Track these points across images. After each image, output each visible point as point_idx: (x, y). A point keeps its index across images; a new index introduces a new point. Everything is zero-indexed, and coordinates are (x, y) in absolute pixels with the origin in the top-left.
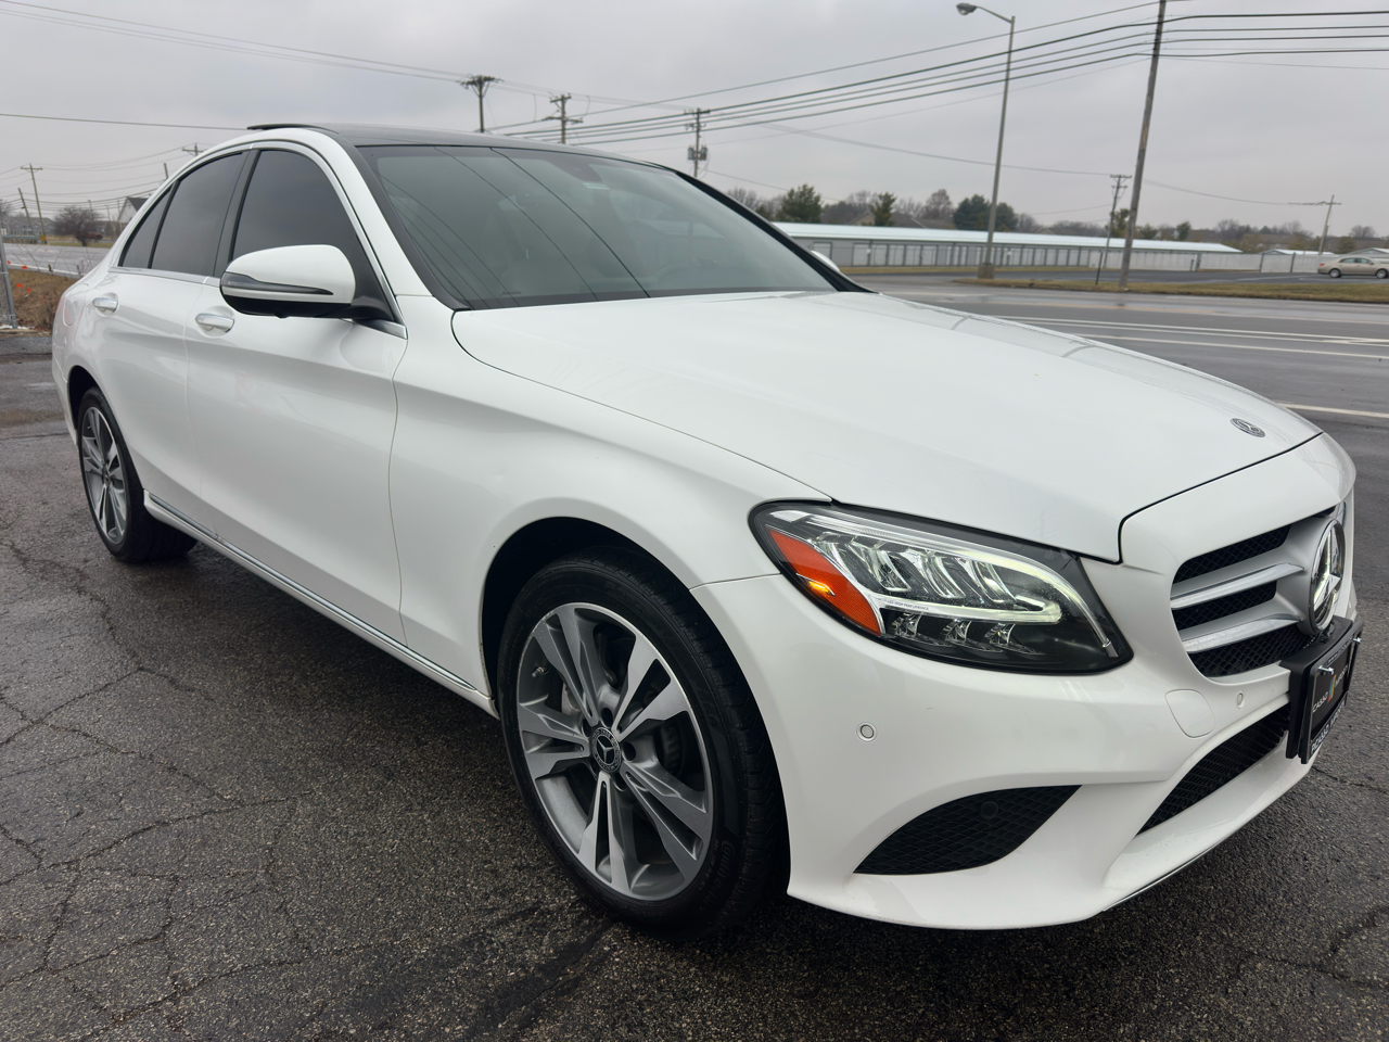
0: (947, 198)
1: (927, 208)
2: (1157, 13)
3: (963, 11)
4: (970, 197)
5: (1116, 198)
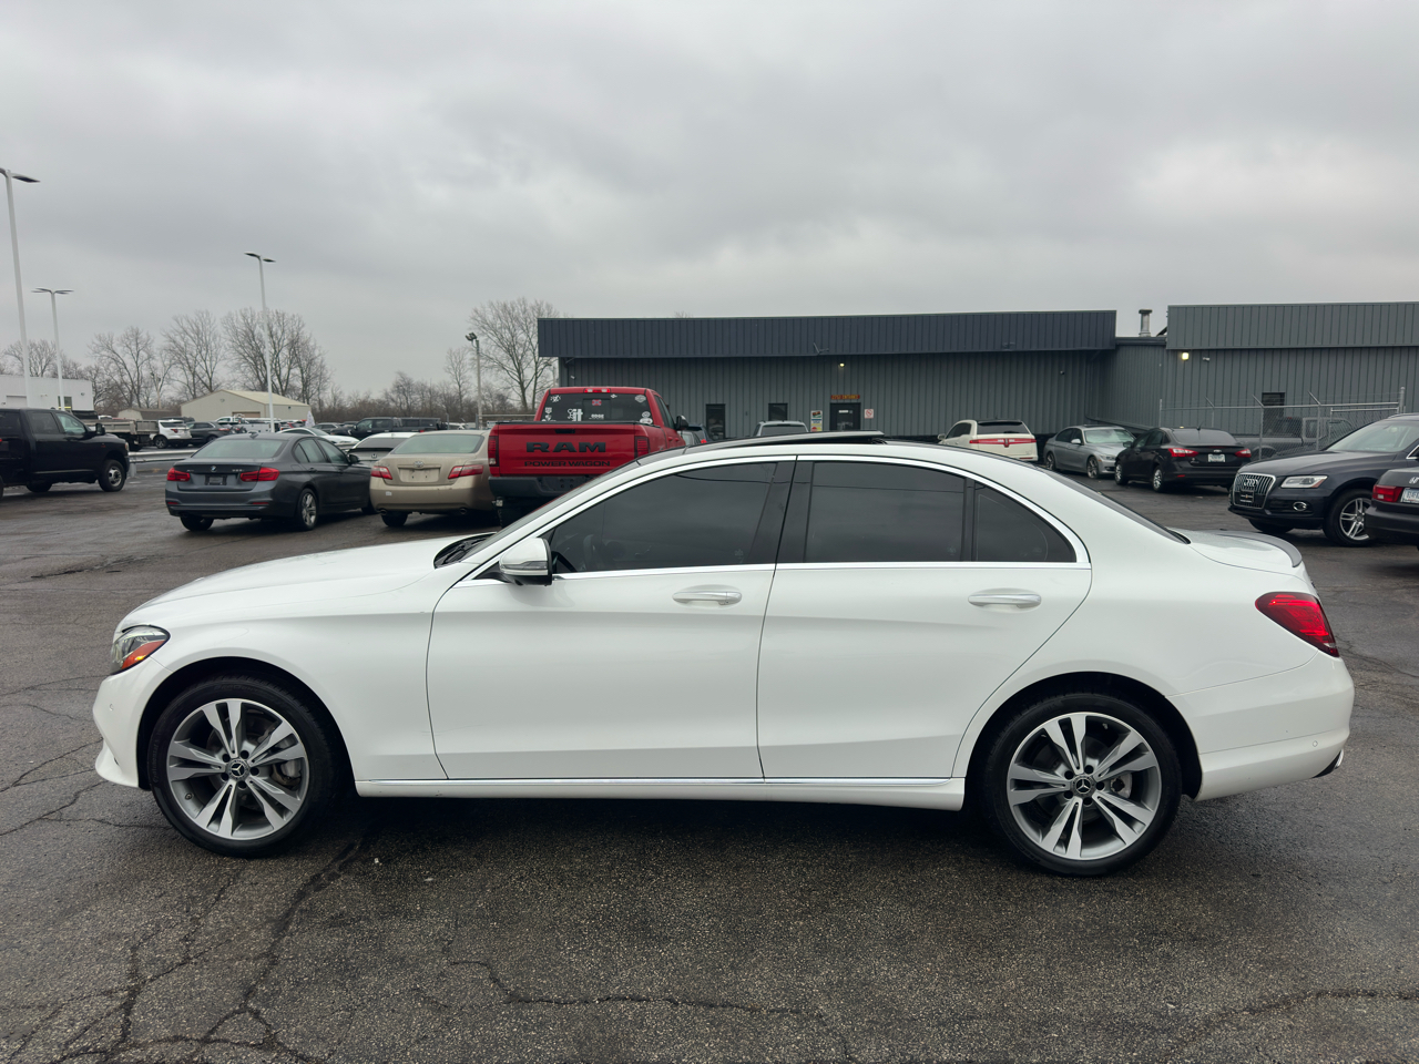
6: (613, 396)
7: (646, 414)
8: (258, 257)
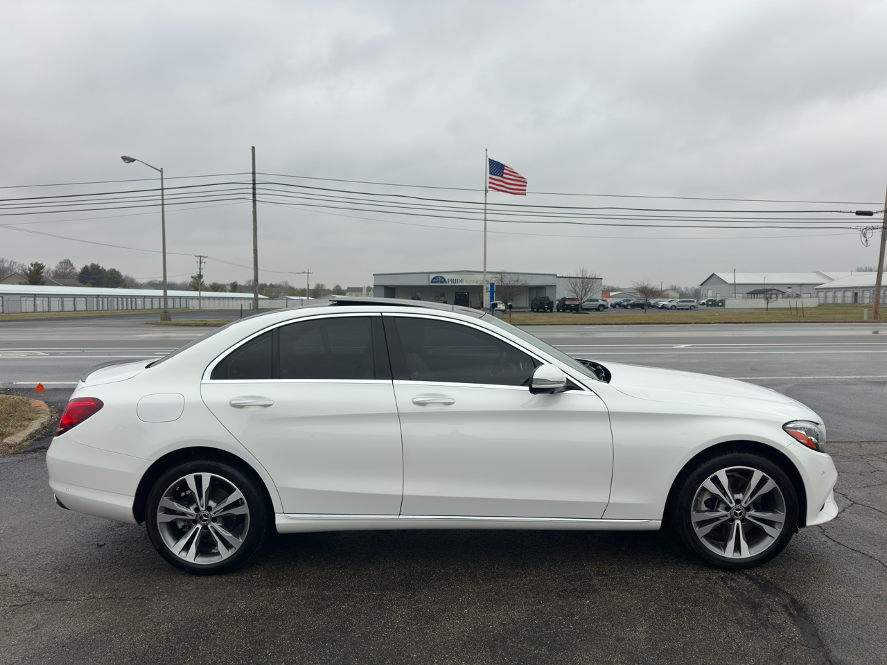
0: (72, 265)
1: (56, 271)
2: (251, 179)
3: (127, 161)
4: (89, 265)
5: (200, 269)
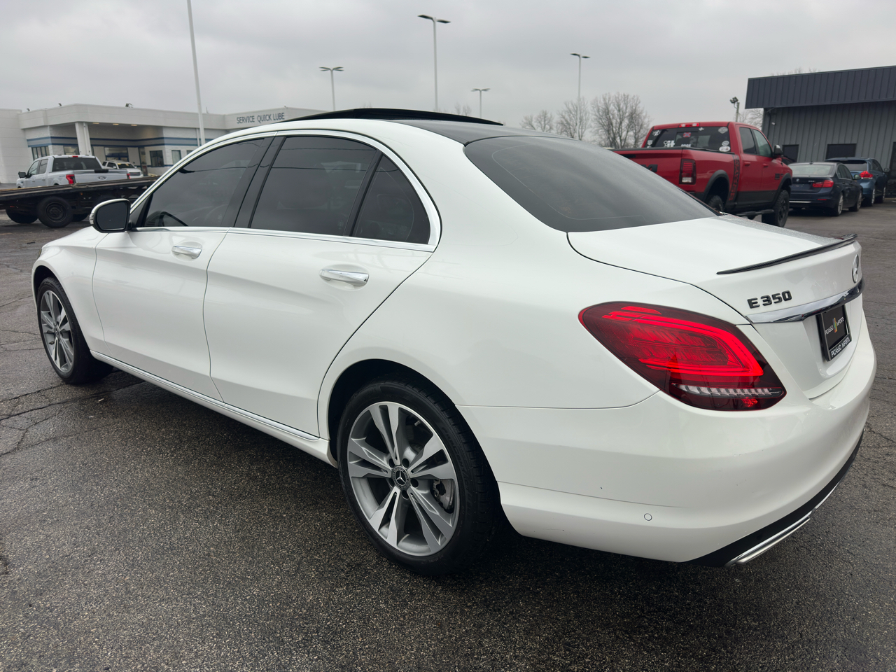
6: (701, 129)
7: (726, 143)
8: (579, 56)
